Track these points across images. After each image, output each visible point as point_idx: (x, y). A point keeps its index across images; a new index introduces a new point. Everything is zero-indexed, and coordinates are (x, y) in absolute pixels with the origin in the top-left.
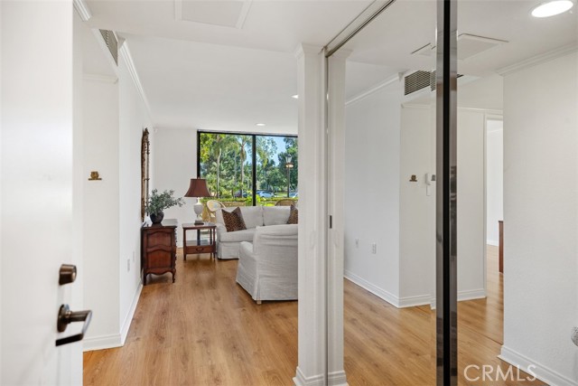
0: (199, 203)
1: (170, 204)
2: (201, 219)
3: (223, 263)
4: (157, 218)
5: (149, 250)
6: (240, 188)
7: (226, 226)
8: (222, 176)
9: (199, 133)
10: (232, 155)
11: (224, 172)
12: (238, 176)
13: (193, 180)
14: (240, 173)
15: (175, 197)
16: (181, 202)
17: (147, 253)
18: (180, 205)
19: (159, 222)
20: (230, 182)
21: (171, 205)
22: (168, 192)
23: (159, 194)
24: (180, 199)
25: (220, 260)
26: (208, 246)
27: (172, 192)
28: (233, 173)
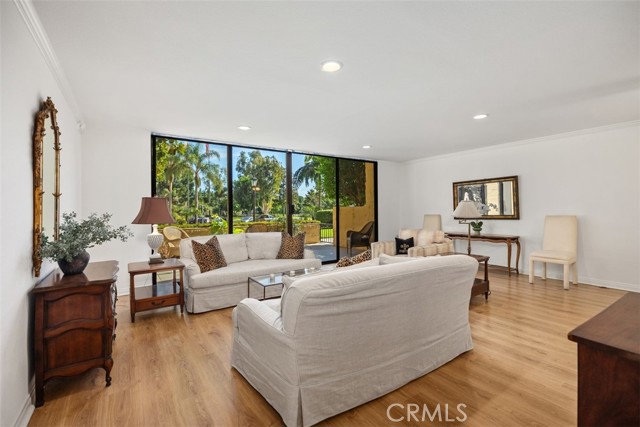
0: (156, 233)
1: (103, 236)
2: (157, 255)
3: (197, 320)
4: (73, 264)
5: (50, 333)
6: (194, 214)
7: (199, 263)
8: (174, 203)
9: (154, 137)
10: (184, 182)
11: (177, 198)
12: (191, 202)
13: (145, 200)
14: (194, 199)
15: (112, 225)
16: (125, 234)
17: (46, 341)
18: (124, 239)
19: (80, 272)
20: (182, 208)
21: (103, 240)
22: (99, 216)
23: (79, 220)
24: (122, 229)
25: (192, 314)
26: (171, 297)
27: (107, 217)
28: (186, 199)
